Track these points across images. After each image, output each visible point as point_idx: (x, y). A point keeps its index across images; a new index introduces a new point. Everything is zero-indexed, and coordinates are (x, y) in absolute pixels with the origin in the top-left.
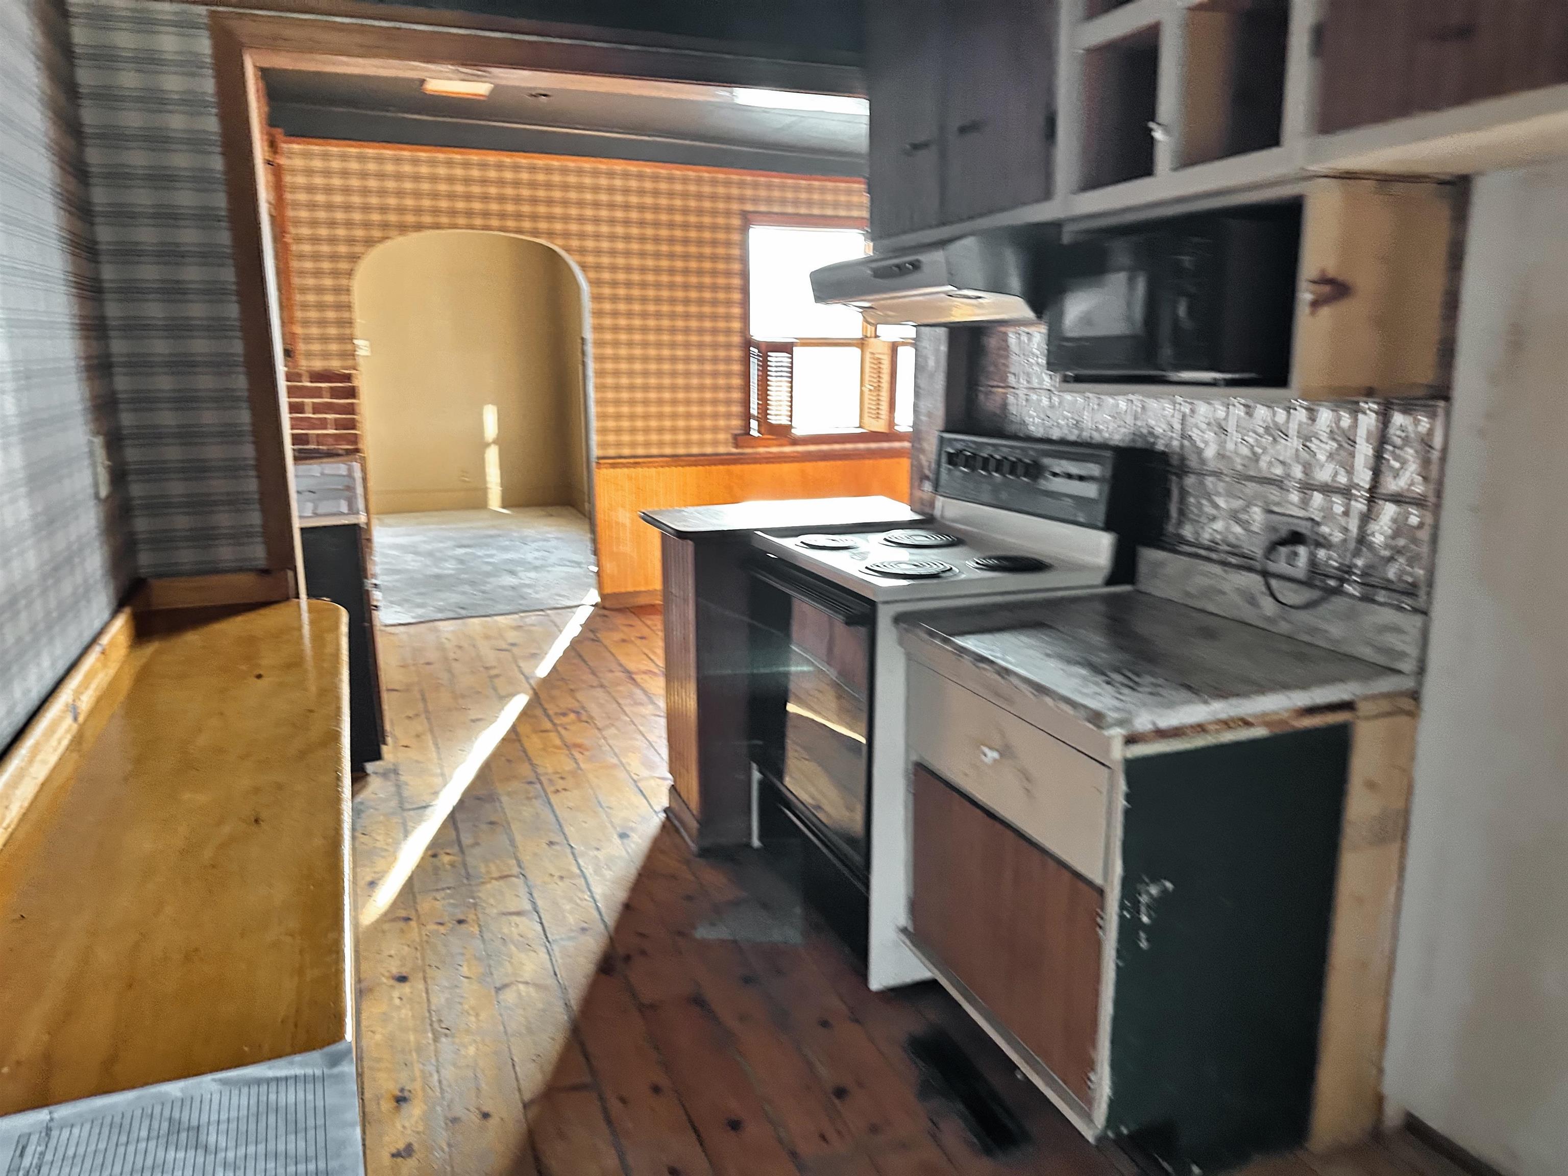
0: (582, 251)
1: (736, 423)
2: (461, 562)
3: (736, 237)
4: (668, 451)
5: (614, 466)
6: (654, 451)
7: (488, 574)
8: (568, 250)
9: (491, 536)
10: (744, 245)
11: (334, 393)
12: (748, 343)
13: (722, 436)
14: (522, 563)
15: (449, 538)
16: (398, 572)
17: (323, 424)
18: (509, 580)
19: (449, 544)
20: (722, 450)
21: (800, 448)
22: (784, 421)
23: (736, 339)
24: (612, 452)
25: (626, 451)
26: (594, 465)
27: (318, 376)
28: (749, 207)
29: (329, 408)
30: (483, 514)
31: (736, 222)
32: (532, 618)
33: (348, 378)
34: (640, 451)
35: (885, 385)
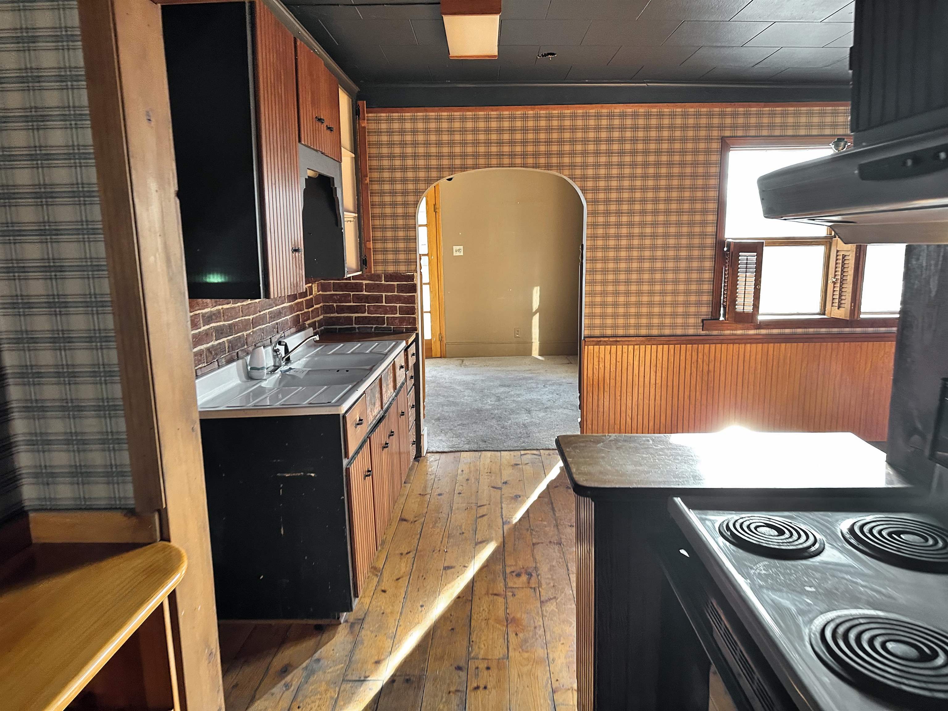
0: (584, 178)
1: (705, 310)
2: (499, 399)
3: (714, 158)
4: (643, 332)
5: (598, 343)
6: (632, 332)
7: (513, 411)
8: (572, 178)
9: (524, 378)
10: (722, 164)
11: (401, 289)
12: (720, 243)
13: (692, 321)
14: (538, 403)
15: (497, 378)
16: (455, 404)
17: (393, 310)
18: (524, 418)
19: (497, 383)
20: (691, 331)
21: (763, 331)
22: (749, 309)
23: (710, 241)
24: (597, 332)
25: (609, 332)
26: (583, 342)
27: (391, 277)
28: (727, 133)
29: (398, 299)
30: (527, 360)
31: (715, 145)
32: (528, 457)
33: (412, 278)
34: (621, 332)
35: (850, 278)
